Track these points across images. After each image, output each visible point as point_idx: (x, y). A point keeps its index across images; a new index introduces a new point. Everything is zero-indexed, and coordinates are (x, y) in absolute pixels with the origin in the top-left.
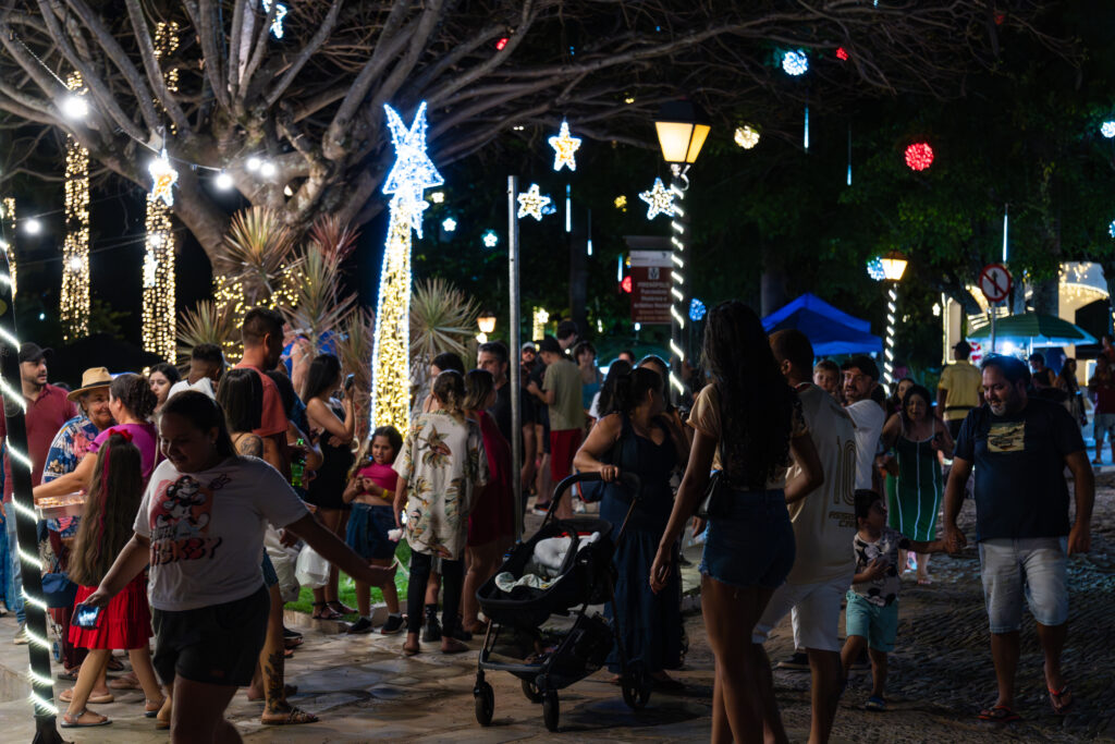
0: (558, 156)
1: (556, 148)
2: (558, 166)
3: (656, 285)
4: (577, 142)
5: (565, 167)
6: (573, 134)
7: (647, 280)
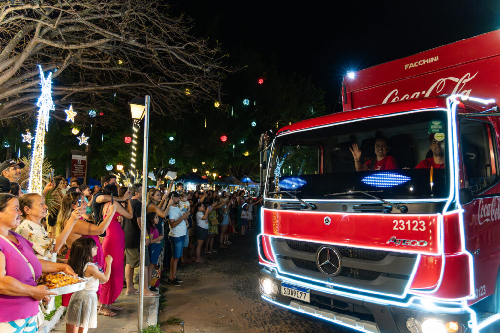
0: (68, 117)
1: (68, 114)
2: (68, 120)
3: (80, 166)
4: (75, 113)
5: (70, 121)
6: (74, 110)
7: (77, 164)
